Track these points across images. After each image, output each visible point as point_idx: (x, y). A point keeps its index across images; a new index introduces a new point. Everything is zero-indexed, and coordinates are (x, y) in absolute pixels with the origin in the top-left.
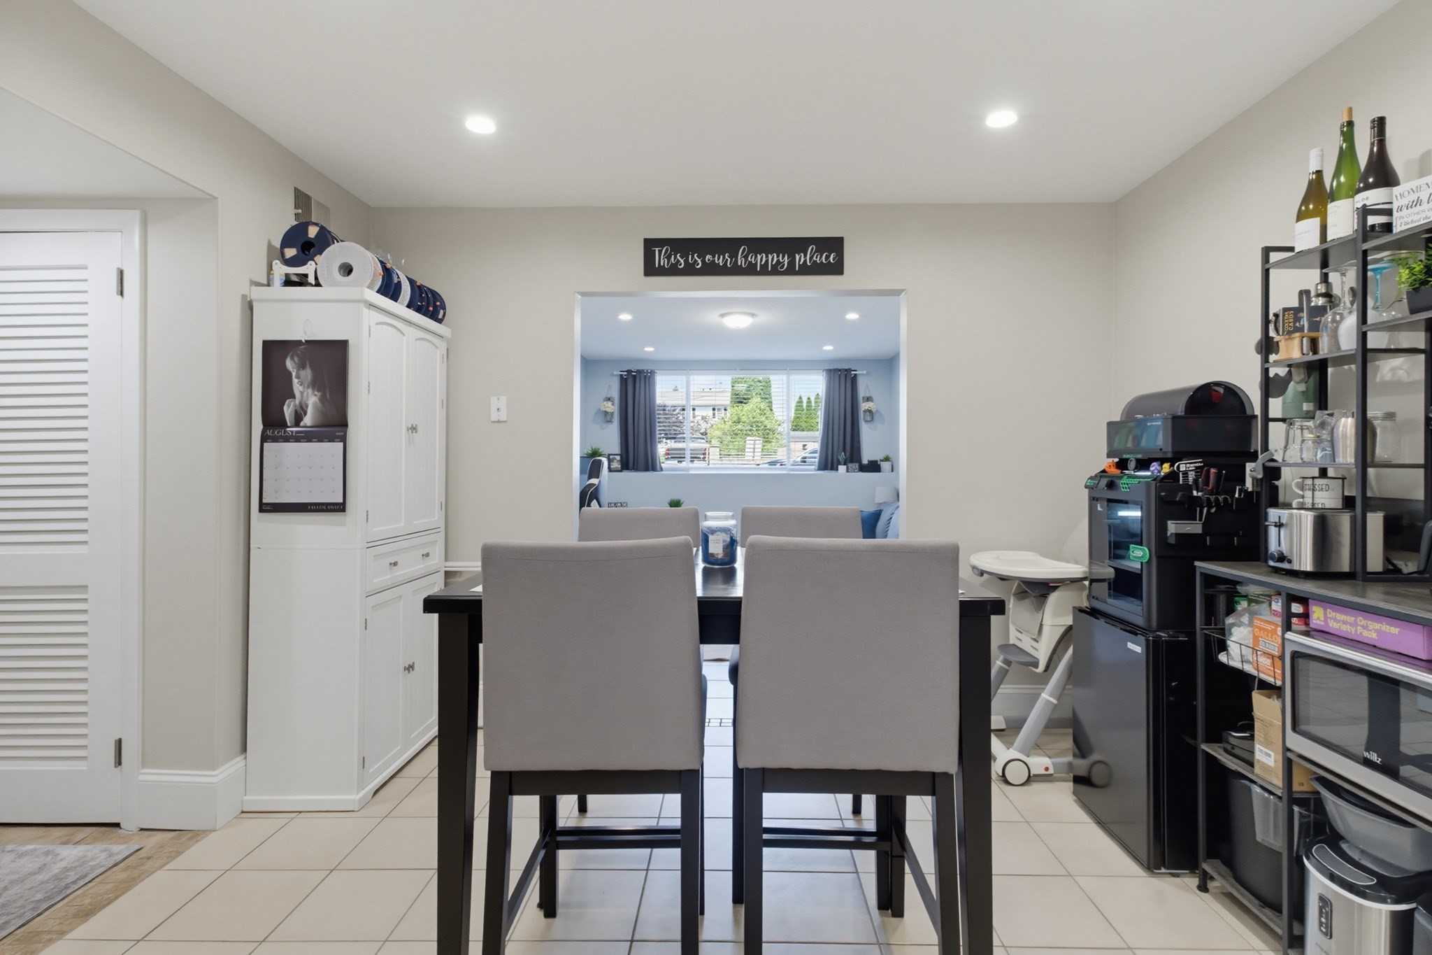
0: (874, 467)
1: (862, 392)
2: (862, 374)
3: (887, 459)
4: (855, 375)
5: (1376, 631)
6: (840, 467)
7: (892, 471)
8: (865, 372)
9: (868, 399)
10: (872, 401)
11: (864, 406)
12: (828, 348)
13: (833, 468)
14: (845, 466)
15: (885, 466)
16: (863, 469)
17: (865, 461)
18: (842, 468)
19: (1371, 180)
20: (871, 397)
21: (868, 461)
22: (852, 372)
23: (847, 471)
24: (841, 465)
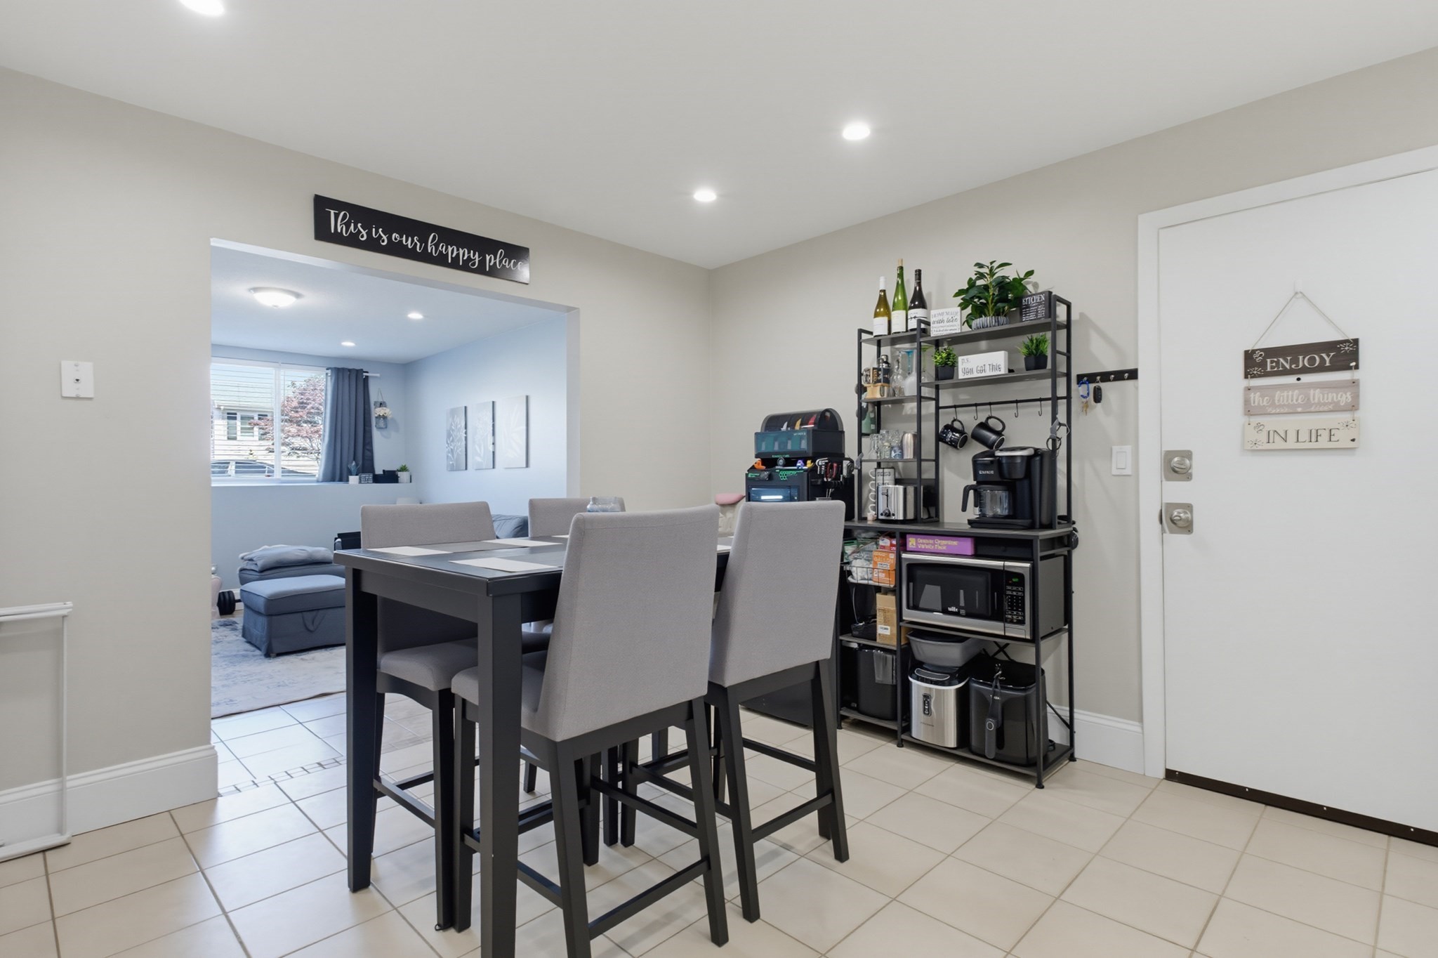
0: (390, 477)
1: (374, 397)
2: (376, 377)
3: (404, 469)
4: (367, 377)
5: (946, 545)
6: (351, 477)
7: (411, 482)
8: (378, 375)
9: (381, 405)
10: (385, 407)
11: (377, 411)
12: (349, 344)
13: (343, 478)
14: (358, 477)
15: (403, 476)
16: (377, 479)
17: (379, 471)
18: (353, 479)
19: (917, 303)
20: (384, 402)
21: (384, 471)
22: (365, 374)
23: (360, 482)
24: (351, 475)
